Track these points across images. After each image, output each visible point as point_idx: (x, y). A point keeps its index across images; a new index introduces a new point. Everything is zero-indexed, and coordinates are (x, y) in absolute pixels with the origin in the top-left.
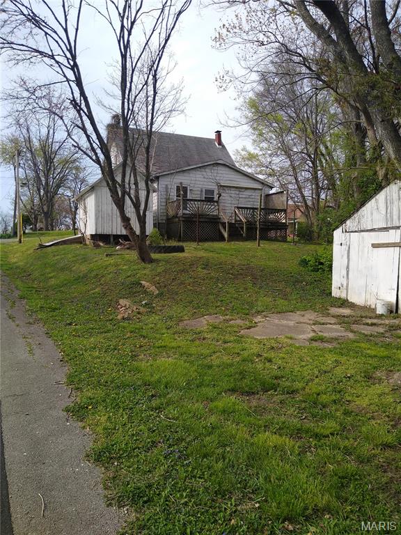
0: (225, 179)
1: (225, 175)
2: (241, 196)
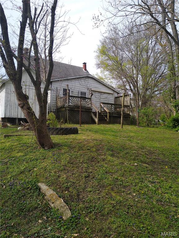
1: (92, 84)
2: (101, 97)
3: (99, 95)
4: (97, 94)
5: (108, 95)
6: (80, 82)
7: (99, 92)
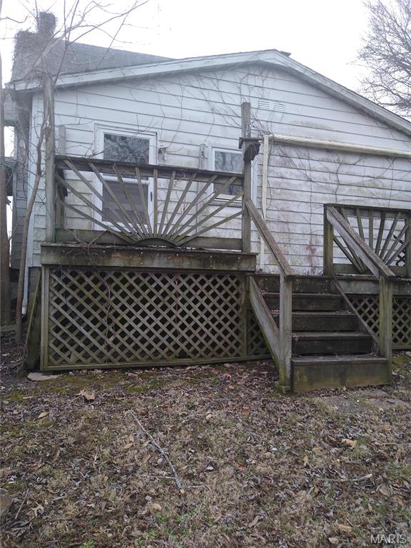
0: (288, 119)
1: (288, 108)
2: (343, 179)
3: (333, 167)
4: (314, 164)
5: (386, 164)
6: (214, 97)
7: (330, 150)
